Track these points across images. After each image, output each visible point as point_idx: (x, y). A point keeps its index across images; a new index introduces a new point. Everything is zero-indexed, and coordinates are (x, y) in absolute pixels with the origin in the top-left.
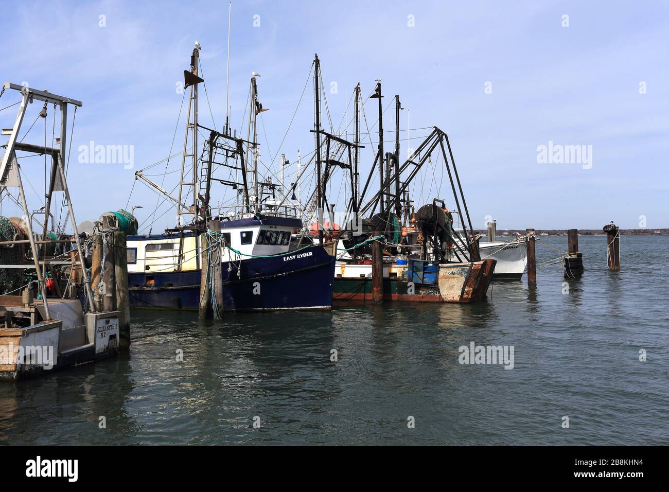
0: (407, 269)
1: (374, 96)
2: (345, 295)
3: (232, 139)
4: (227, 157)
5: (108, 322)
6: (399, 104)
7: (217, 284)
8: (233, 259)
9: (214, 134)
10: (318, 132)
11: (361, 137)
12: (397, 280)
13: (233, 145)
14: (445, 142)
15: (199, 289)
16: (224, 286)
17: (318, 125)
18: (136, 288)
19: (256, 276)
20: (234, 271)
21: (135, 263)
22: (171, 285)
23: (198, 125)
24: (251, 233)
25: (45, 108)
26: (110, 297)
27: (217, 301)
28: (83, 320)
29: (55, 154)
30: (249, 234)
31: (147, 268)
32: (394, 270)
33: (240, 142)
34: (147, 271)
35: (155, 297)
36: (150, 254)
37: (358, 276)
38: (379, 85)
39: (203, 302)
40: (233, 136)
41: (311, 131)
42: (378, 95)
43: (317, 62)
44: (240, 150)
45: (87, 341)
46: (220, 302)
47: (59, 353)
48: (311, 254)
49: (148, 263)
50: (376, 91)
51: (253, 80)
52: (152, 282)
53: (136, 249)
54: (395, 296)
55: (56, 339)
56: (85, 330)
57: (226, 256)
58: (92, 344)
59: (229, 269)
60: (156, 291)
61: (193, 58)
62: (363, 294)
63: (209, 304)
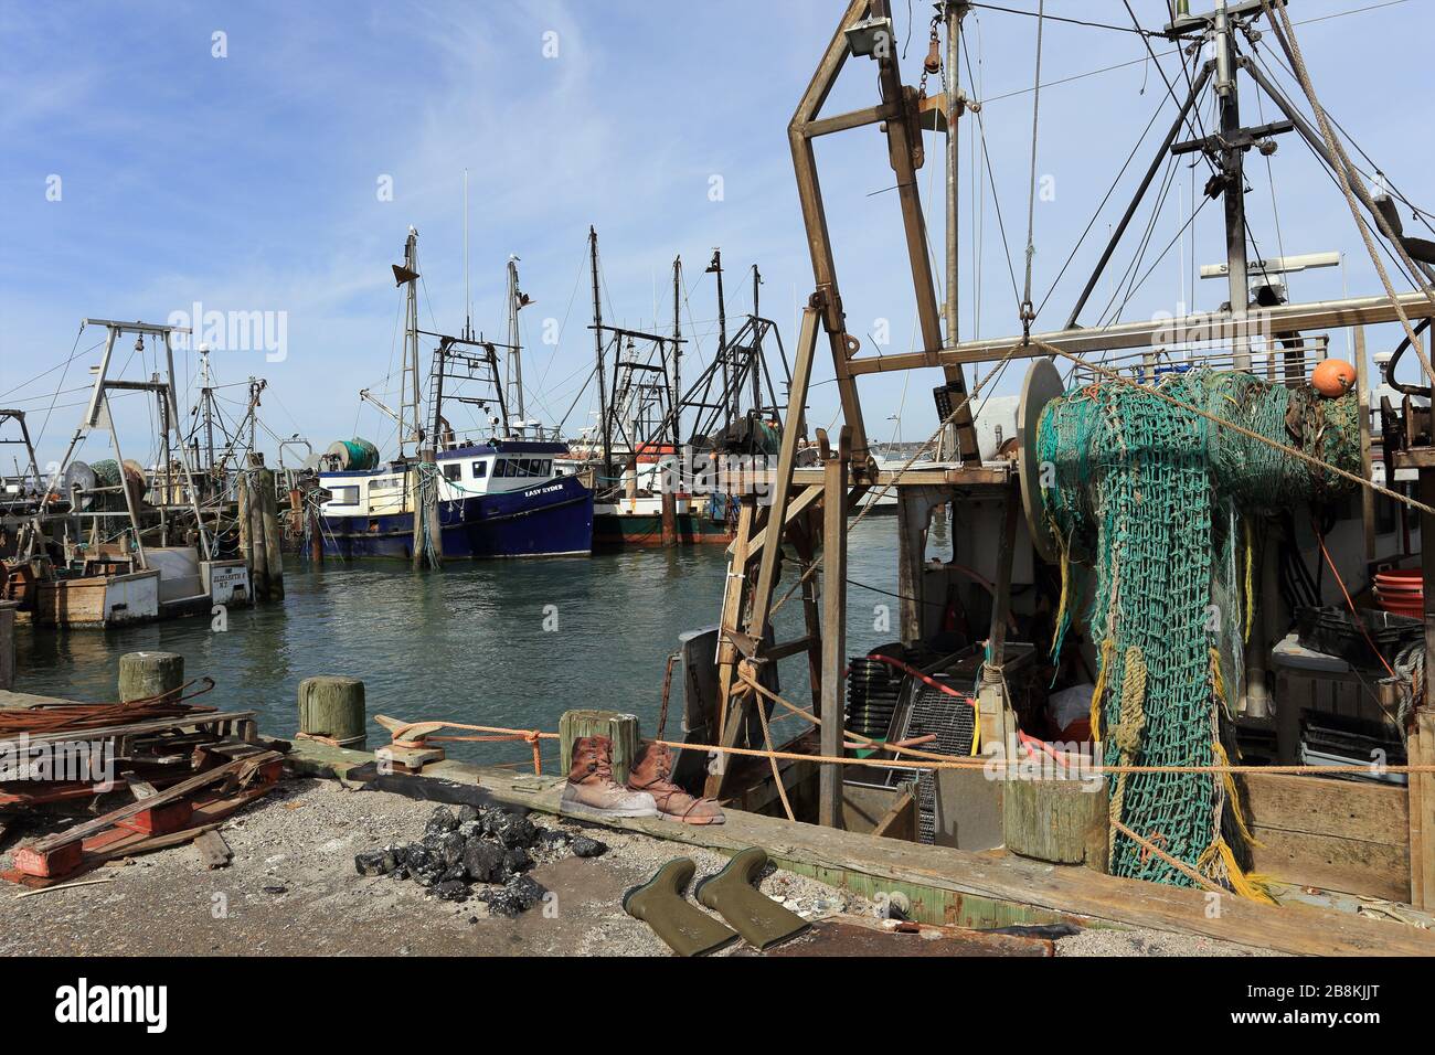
0: (708, 502)
1: (709, 270)
2: (636, 537)
3: (477, 344)
4: (470, 367)
5: (229, 571)
6: (757, 276)
7: (433, 527)
8: (455, 497)
9: (446, 340)
10: (599, 327)
11: (682, 329)
12: (697, 516)
13: (481, 352)
15: (412, 534)
16: (444, 532)
17: (598, 318)
18: (359, 535)
19: (494, 516)
20: (457, 511)
21: (358, 504)
22: (397, 530)
23: (417, 331)
24: (485, 463)
25: (141, 341)
27: (434, 547)
28: (197, 570)
29: (162, 389)
30: (483, 464)
31: (372, 509)
32: (694, 504)
33: (490, 348)
34: (371, 514)
35: (380, 545)
36: (373, 493)
37: (652, 513)
38: (717, 254)
39: (417, 550)
40: (478, 340)
41: (589, 327)
42: (715, 267)
43: (594, 236)
44: (491, 358)
45: (202, 592)
46: (438, 548)
47: (159, 603)
48: (561, 487)
49: (373, 503)
50: (713, 262)
51: (511, 265)
52: (376, 527)
53: (358, 487)
54: (697, 536)
55: (155, 589)
56: (200, 579)
57: (447, 492)
58: (208, 594)
59: (450, 509)
60: (380, 538)
61: (407, 247)
62: (659, 536)
63: (424, 552)
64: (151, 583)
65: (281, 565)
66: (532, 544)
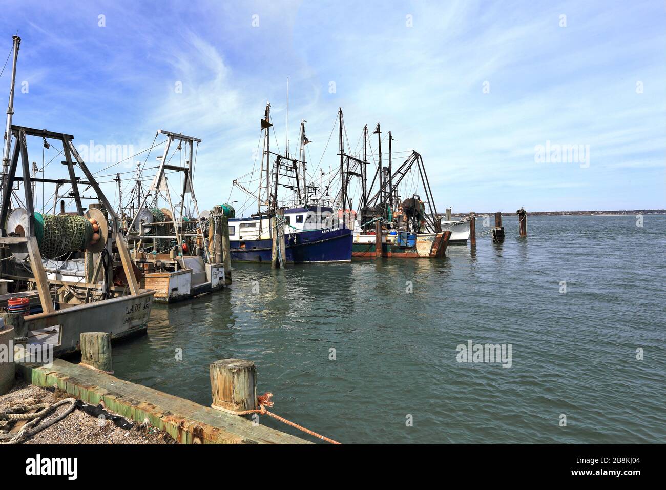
0: (397, 238)
1: (375, 133)
2: (359, 254)
3: (290, 160)
4: (287, 170)
5: (218, 270)
6: (391, 137)
7: (282, 247)
8: (292, 232)
9: (279, 157)
10: (342, 154)
11: (368, 157)
12: (390, 244)
13: (291, 163)
14: (419, 160)
15: (271, 250)
16: (287, 249)
17: (342, 150)
18: (234, 250)
19: (306, 242)
20: (292, 240)
21: (234, 235)
22: (255, 248)
23: (269, 152)
24: (302, 216)
25: (181, 144)
26: (220, 255)
27: (282, 257)
28: (204, 268)
29: (186, 170)
30: (301, 217)
31: (241, 238)
32: (389, 238)
33: (295, 162)
34: (241, 240)
35: (246, 255)
36: (242, 230)
37: (367, 242)
38: (379, 125)
39: (274, 258)
40: (290, 158)
41: (338, 154)
42: (378, 131)
43: (341, 112)
44: (295, 167)
45: (206, 281)
46: (284, 258)
47: (191, 287)
48: (338, 228)
49: (242, 234)
50: (377, 129)
51: (302, 124)
52: (244, 246)
53: (234, 226)
54: (390, 254)
55: (189, 279)
56: (206, 274)
57: (288, 230)
58: (209, 282)
59: (289, 238)
60: (247, 252)
61: (266, 111)
62: (370, 253)
63: (277, 259)
64: (188, 276)
65: (230, 266)
66: (323, 256)
